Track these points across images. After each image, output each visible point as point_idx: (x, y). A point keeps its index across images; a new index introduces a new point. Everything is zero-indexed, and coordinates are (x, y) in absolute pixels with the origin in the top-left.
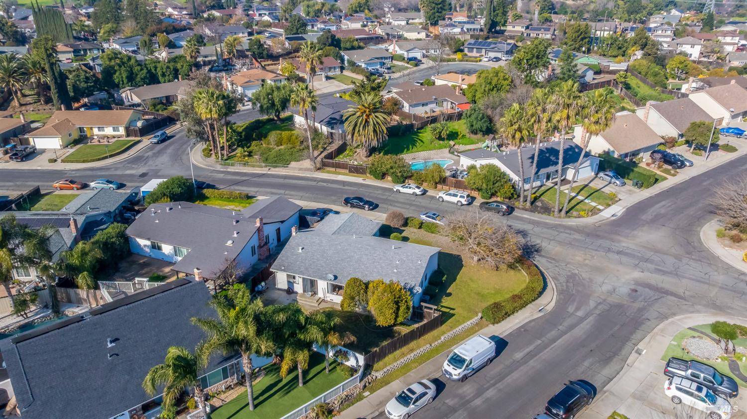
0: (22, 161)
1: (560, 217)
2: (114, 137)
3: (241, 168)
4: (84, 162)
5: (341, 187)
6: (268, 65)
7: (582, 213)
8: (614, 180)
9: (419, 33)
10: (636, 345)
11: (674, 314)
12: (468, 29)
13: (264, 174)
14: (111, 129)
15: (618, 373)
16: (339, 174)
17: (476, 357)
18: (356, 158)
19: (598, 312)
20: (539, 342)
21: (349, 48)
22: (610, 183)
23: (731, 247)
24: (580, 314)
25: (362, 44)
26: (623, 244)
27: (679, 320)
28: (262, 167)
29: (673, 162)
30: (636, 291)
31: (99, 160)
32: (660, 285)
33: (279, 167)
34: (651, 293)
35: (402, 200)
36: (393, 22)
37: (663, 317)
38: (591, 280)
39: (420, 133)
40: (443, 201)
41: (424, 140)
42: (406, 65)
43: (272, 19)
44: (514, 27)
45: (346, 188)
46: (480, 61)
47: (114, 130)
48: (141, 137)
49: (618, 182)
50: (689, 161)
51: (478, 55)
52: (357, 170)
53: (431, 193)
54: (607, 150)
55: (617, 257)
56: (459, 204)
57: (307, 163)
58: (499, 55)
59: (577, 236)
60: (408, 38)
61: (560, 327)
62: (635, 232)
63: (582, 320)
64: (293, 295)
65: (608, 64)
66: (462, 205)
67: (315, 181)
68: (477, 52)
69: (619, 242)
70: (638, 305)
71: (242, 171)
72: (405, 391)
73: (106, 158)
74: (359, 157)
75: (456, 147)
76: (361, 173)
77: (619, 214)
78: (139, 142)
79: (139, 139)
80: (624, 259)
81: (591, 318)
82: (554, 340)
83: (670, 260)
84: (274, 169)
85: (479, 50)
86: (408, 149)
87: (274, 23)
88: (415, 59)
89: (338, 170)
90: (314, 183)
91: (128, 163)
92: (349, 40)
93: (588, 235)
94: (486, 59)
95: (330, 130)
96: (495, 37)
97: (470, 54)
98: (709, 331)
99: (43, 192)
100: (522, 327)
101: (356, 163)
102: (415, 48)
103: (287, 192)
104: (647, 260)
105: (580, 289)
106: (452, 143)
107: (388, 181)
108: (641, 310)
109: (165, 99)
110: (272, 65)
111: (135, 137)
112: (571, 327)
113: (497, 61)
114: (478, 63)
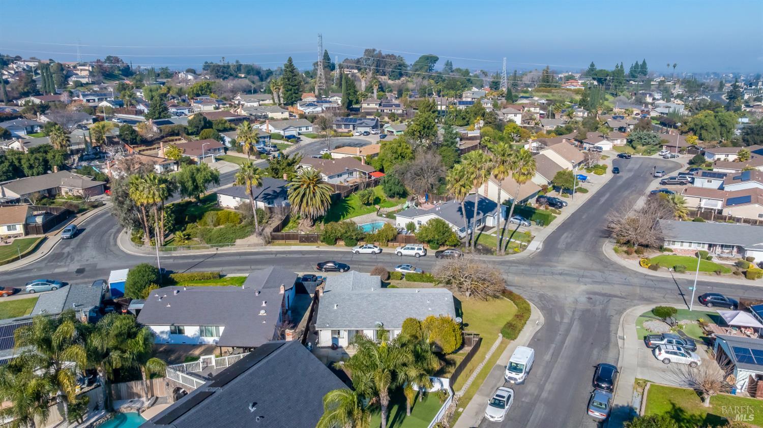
1: (501, 255)
2: (11, 237)
3: (185, 251)
5: (301, 256)
6: (143, 150)
7: (516, 249)
8: (522, 222)
9: (282, 113)
10: (616, 334)
11: (625, 309)
12: (326, 108)
13: (215, 254)
14: (5, 228)
15: (619, 354)
16: (291, 245)
17: (529, 361)
18: (301, 228)
19: (577, 317)
20: (554, 345)
21: (221, 129)
22: (520, 225)
23: (628, 259)
24: (566, 320)
25: (233, 125)
26: (559, 268)
27: (631, 312)
28: (208, 248)
29: (554, 204)
30: (591, 298)
32: (603, 292)
33: (228, 245)
34: (601, 298)
35: (366, 260)
36: (246, 104)
37: (620, 313)
38: (557, 297)
39: (348, 200)
40: (402, 255)
41: (354, 206)
42: (286, 143)
43: (113, 105)
44: (368, 104)
45: (306, 256)
46: (353, 135)
47: (9, 229)
48: (44, 233)
49: (526, 223)
50: (565, 202)
51: (346, 130)
52: (307, 239)
53: (385, 250)
54: (507, 199)
55: (561, 277)
56: (417, 256)
57: (253, 239)
58: (368, 129)
59: (523, 267)
60: (275, 118)
61: (560, 332)
62: (561, 258)
63: (570, 325)
64: (339, 350)
65: (466, 132)
66: (420, 256)
67: (272, 254)
68: (345, 128)
69: (555, 267)
70: (598, 308)
71: (189, 254)
72: (495, 397)
73: (17, 259)
74: (304, 228)
75: (382, 209)
76: (312, 242)
77: (541, 247)
78: (45, 239)
79: (42, 236)
80: (568, 278)
81: (575, 323)
82: (563, 342)
83: (598, 274)
84: (222, 248)
85: (347, 126)
86: (344, 217)
87: (116, 108)
88: (294, 137)
89: (288, 242)
90: (273, 256)
91: (49, 262)
92: (220, 122)
93: (530, 265)
94: (357, 134)
95: (267, 205)
96: (355, 114)
97: (340, 130)
98: (652, 315)
100: (534, 338)
101: (303, 233)
102: (290, 127)
103: (252, 267)
104: (583, 276)
105: (553, 303)
106: (377, 207)
107: (342, 246)
108: (603, 310)
109: (46, 192)
110: (147, 150)
111: (37, 234)
112: (568, 331)
113: (368, 135)
114: (352, 138)
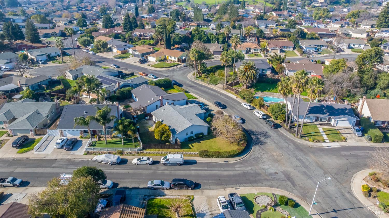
0: (142, 63)
2: (174, 61)
3: (200, 82)
4: (157, 68)
7: (311, 139)
9: (362, 34)
13: (204, 86)
16: (231, 93)
19: (246, 172)
22: (353, 133)
24: (238, 169)
30: (277, 174)
31: (161, 68)
32: (293, 177)
34: (283, 177)
40: (255, 114)
42: (333, 51)
47: (174, 59)
48: (182, 63)
52: (238, 93)
55: (294, 160)
56: (259, 118)
57: (223, 86)
60: (352, 37)
63: (236, 171)
67: (218, 93)
70: (268, 178)
73: (163, 68)
74: (244, 88)
76: (238, 95)
77: (333, 147)
80: (296, 162)
82: (212, 171)
84: (210, 85)
89: (232, 91)
99: (135, 74)
101: (240, 90)
102: (343, 43)
104: (307, 167)
105: (254, 162)
107: (245, 101)
108: (265, 180)
111: (180, 62)
